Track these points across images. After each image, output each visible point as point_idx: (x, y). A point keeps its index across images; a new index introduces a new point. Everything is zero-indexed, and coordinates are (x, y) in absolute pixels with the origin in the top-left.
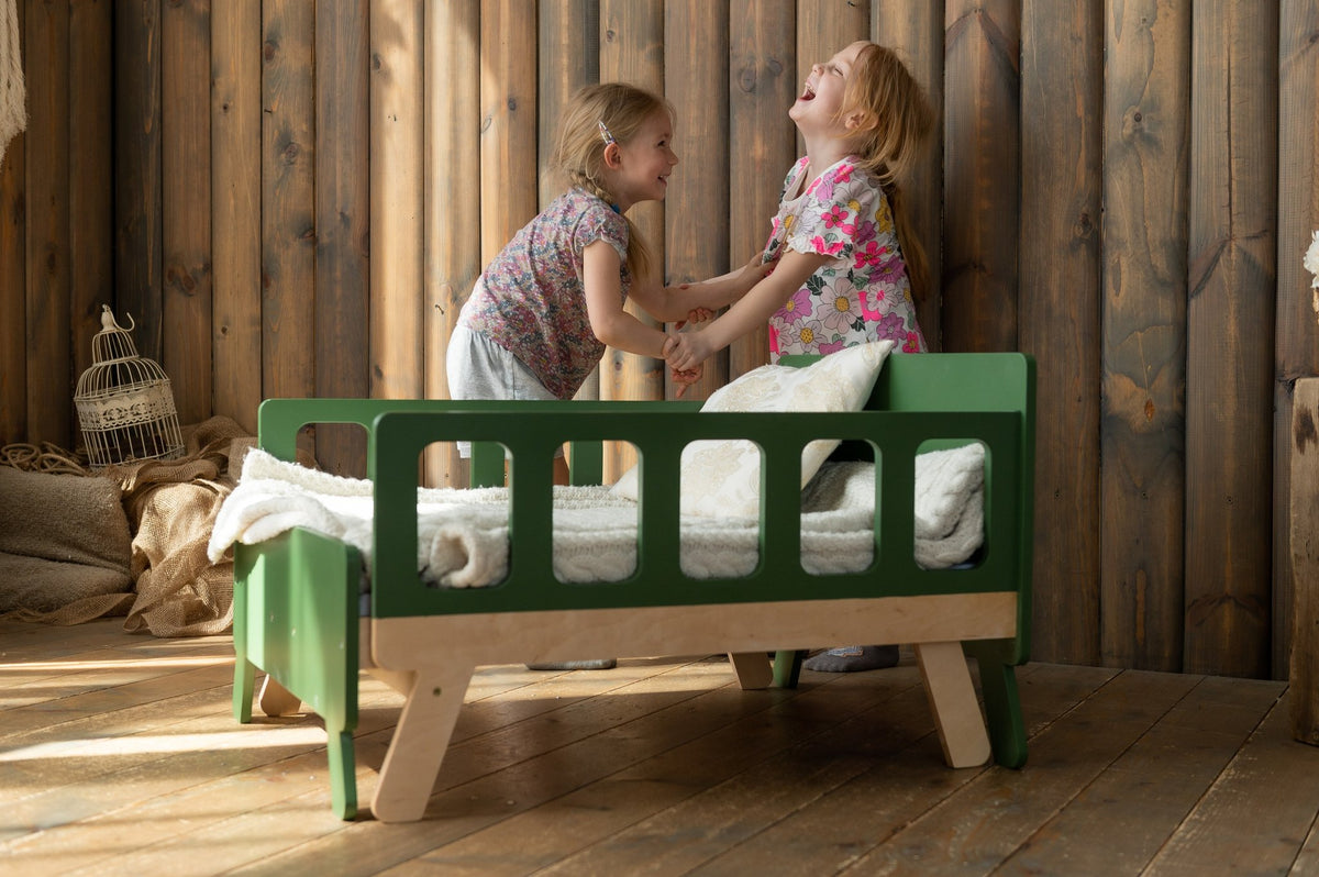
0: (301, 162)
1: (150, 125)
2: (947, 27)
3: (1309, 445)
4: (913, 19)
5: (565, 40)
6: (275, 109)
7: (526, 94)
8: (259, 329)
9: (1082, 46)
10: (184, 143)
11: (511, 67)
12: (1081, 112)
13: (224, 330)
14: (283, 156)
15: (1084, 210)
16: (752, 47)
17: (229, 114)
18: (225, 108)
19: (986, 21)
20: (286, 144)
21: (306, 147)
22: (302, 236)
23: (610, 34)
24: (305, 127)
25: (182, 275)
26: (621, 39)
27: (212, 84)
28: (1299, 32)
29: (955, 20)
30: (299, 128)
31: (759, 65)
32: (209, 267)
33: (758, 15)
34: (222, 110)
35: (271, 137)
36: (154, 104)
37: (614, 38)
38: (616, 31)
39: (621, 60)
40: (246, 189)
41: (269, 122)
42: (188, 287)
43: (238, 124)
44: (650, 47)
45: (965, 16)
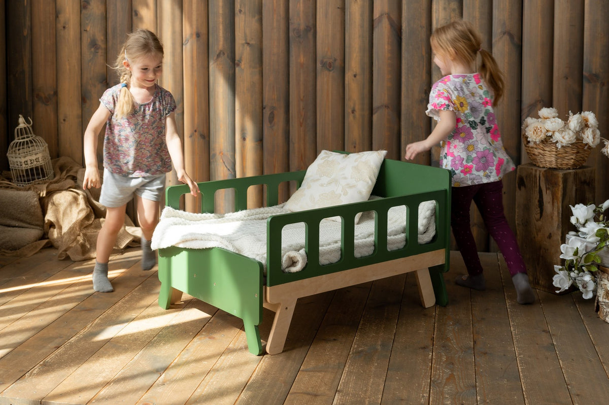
0: (101, 52)
1: (26, 32)
2: (374, 18)
3: (523, 188)
4: (362, 15)
5: (221, 11)
6: (88, 29)
7: (203, 31)
8: (81, 120)
9: (424, 29)
10: (42, 41)
11: (197, 20)
12: (424, 53)
13: (64, 120)
14: (93, 49)
15: (425, 88)
16: (299, 20)
17: (66, 30)
18: (64, 27)
19: (389, 18)
20: (93, 44)
21: (103, 46)
22: (102, 83)
23: (240, 11)
24: (102, 38)
25: (43, 96)
26: (245, 13)
27: (57, 17)
28: (499, 31)
29: (378, 16)
30: (100, 38)
31: (302, 27)
32: (56, 93)
33: (302, 8)
34: (62, 28)
35: (86, 41)
36: (28, 23)
37: (242, 13)
38: (243, 10)
39: (245, 21)
40: (74, 61)
41: (85, 35)
42: (46, 101)
43: (71, 34)
44: (257, 17)
45: (381, 16)
